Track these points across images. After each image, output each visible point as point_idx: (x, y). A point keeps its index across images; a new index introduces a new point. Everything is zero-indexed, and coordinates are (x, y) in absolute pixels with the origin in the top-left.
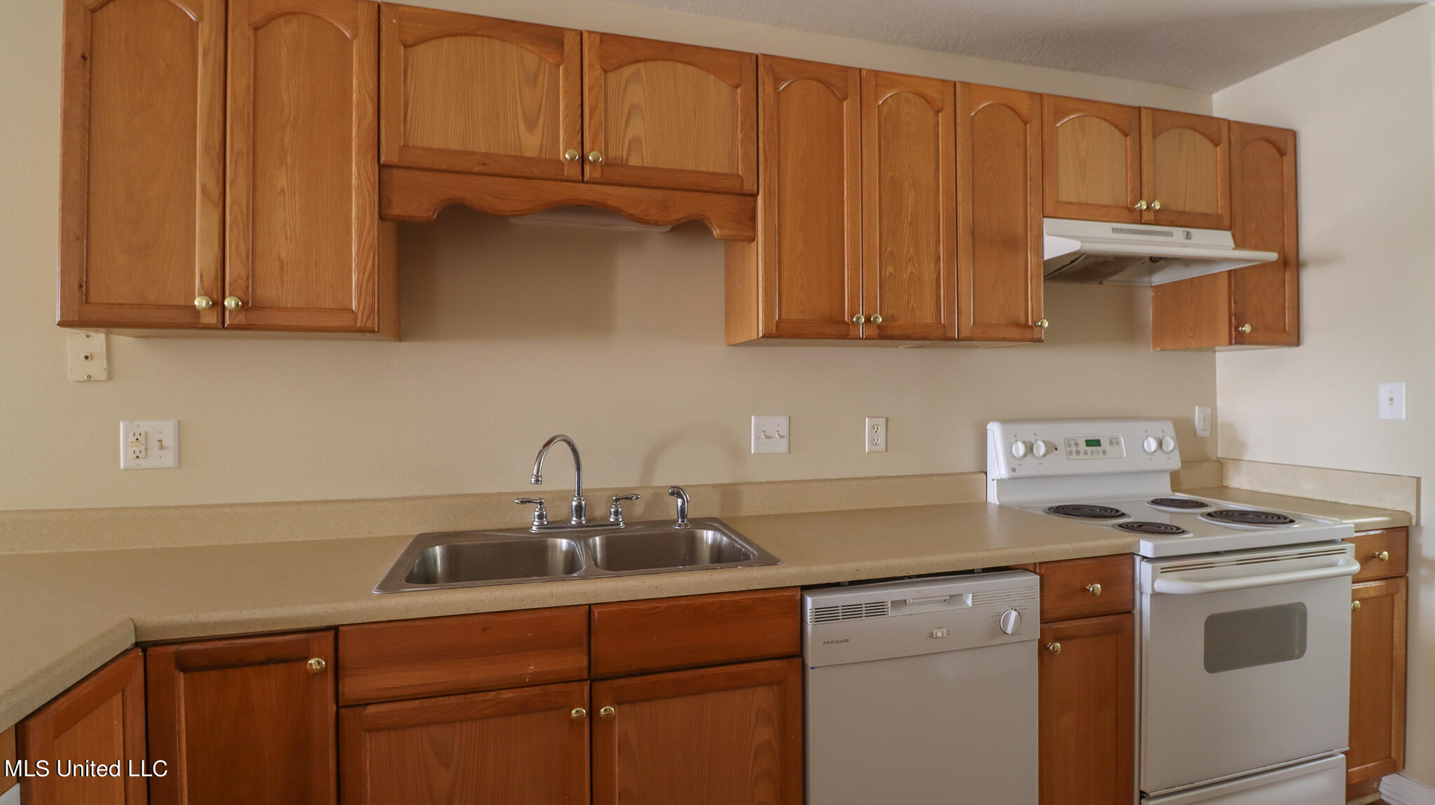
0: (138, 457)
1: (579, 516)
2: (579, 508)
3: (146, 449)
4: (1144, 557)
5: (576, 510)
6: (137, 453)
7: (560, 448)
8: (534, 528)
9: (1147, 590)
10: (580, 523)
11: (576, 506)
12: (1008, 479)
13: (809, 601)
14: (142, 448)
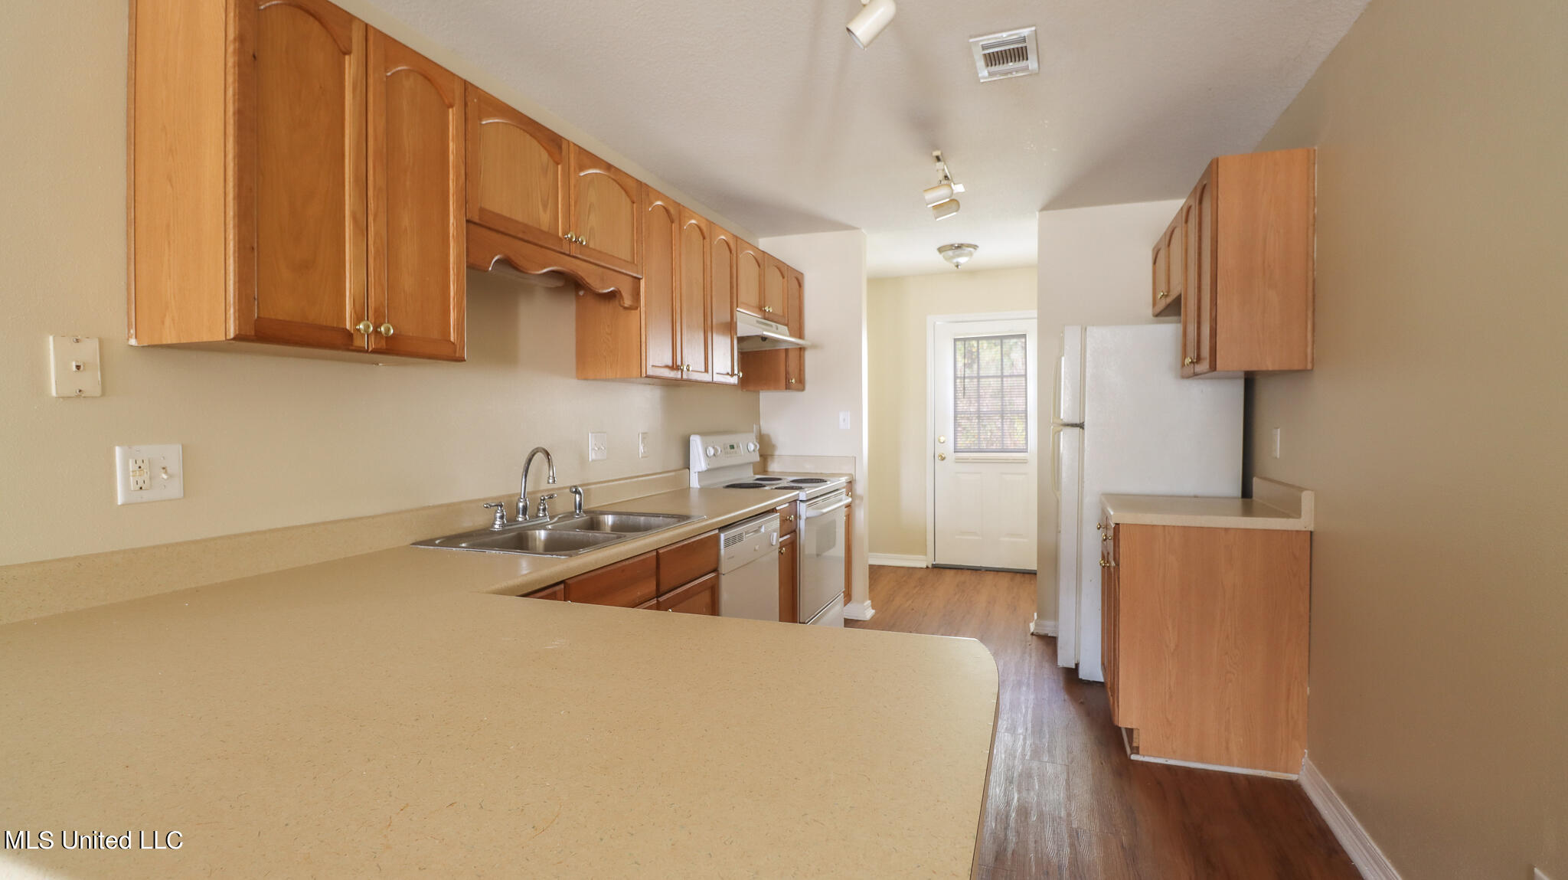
0: (141, 488)
1: (524, 513)
2: (525, 508)
3: (150, 478)
4: (801, 501)
5: (523, 510)
6: (141, 484)
7: (540, 456)
8: (497, 526)
9: (803, 517)
10: (526, 519)
11: (523, 506)
12: (708, 470)
13: (722, 536)
14: (146, 477)
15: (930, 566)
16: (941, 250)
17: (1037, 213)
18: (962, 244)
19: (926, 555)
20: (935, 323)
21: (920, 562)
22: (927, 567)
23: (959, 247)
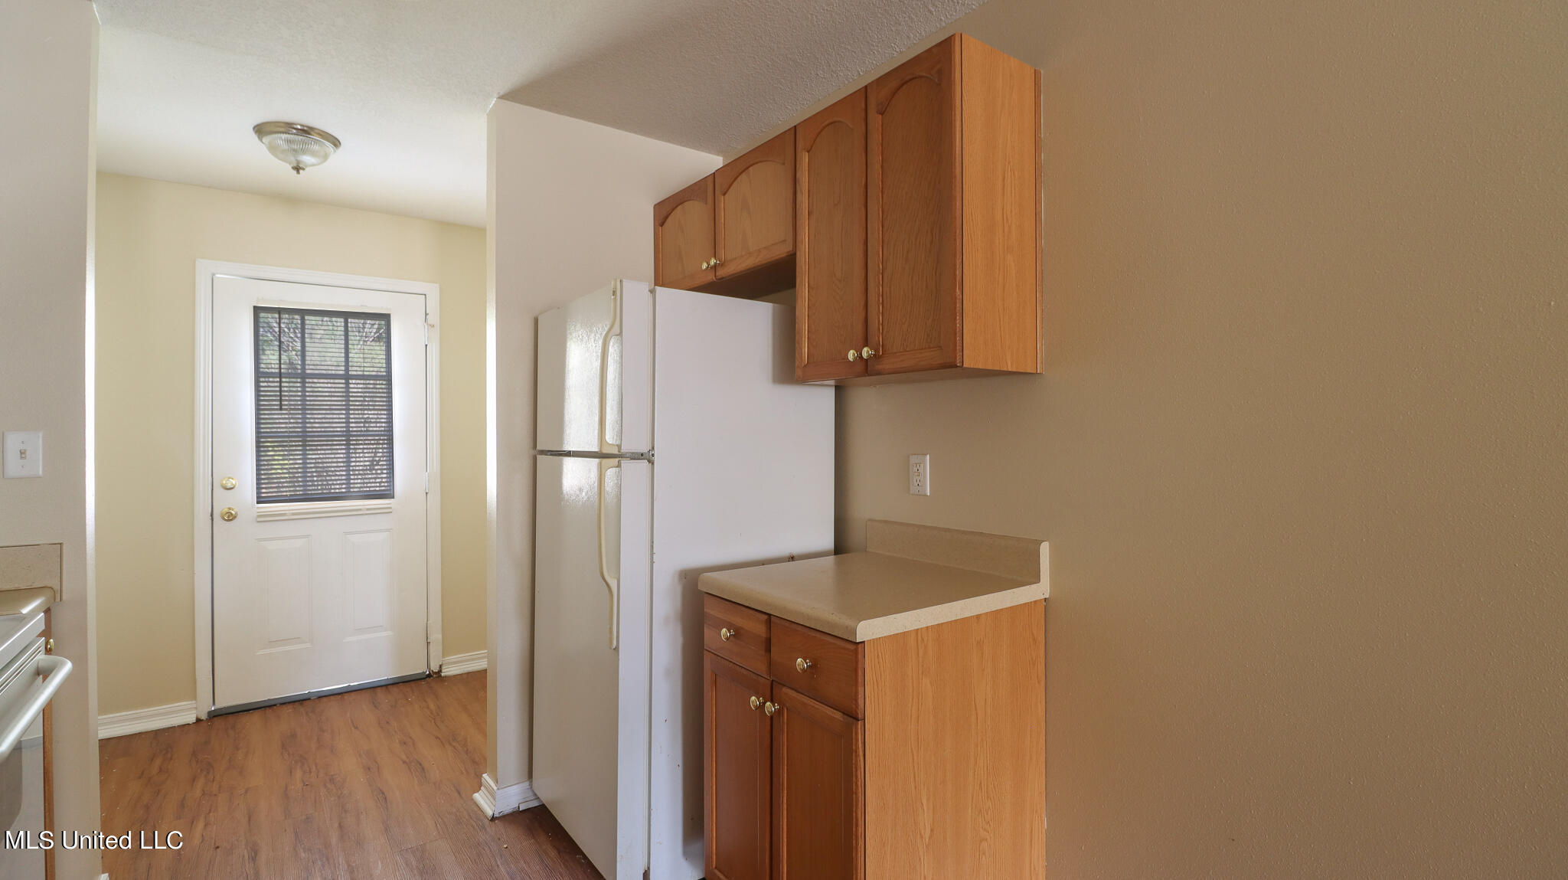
15: (204, 717)
16: (261, 130)
17: (494, 101)
18: (312, 128)
19: (195, 698)
20: (214, 275)
21: (183, 713)
22: (198, 720)
23: (306, 131)
